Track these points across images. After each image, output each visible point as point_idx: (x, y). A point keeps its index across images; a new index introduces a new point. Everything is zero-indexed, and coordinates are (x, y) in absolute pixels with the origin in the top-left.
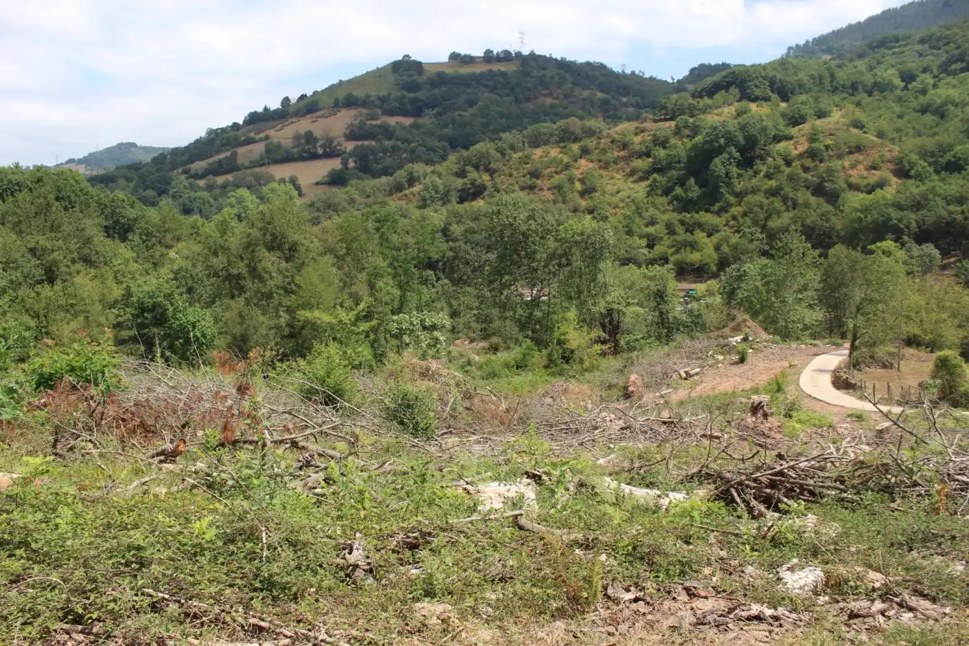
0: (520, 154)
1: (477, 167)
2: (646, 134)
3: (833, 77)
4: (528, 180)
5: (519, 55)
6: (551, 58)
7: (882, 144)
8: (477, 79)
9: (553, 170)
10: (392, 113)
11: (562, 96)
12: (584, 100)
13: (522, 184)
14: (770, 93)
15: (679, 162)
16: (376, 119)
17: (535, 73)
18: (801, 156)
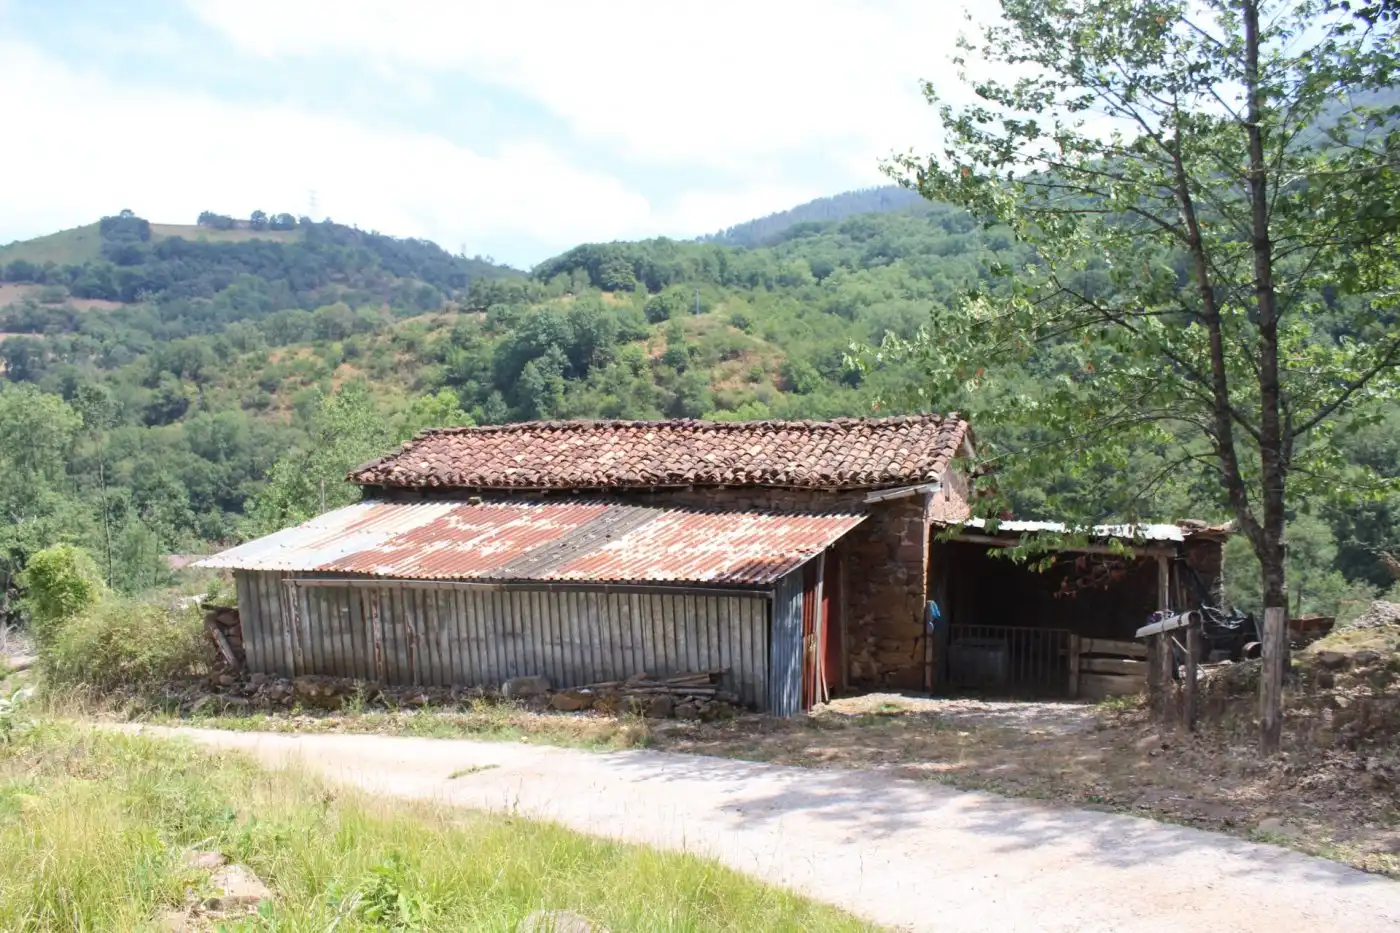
0: (251, 355)
1: (178, 373)
2: (444, 330)
3: (723, 264)
4: (256, 394)
5: (306, 222)
6: (356, 230)
7: (769, 348)
8: (230, 253)
9: (299, 379)
10: (87, 294)
11: (362, 284)
12: (395, 290)
13: (245, 398)
14: (634, 279)
15: (485, 369)
16: (61, 302)
17: (325, 247)
18: (654, 363)
